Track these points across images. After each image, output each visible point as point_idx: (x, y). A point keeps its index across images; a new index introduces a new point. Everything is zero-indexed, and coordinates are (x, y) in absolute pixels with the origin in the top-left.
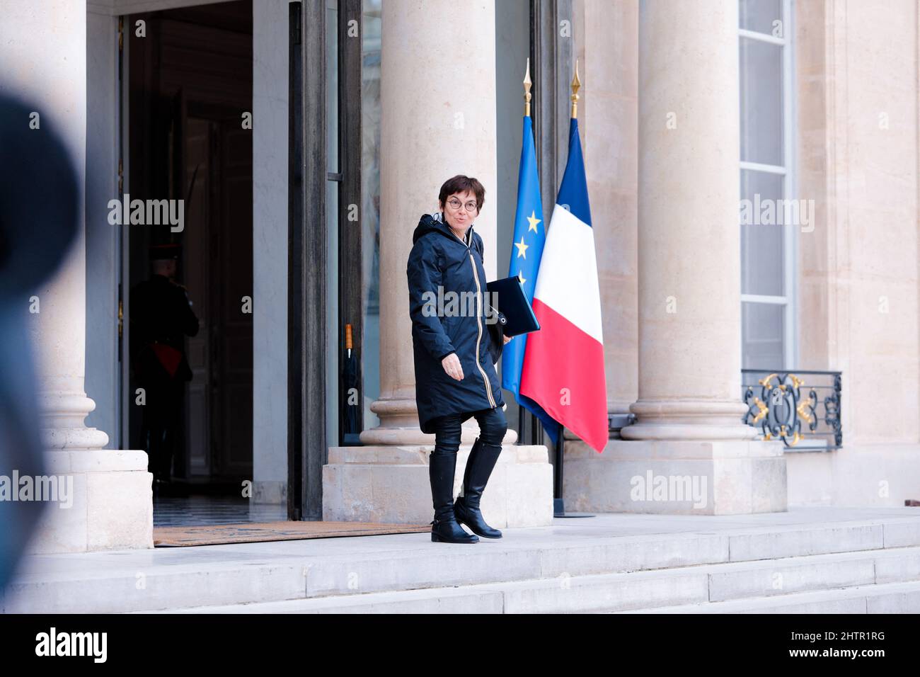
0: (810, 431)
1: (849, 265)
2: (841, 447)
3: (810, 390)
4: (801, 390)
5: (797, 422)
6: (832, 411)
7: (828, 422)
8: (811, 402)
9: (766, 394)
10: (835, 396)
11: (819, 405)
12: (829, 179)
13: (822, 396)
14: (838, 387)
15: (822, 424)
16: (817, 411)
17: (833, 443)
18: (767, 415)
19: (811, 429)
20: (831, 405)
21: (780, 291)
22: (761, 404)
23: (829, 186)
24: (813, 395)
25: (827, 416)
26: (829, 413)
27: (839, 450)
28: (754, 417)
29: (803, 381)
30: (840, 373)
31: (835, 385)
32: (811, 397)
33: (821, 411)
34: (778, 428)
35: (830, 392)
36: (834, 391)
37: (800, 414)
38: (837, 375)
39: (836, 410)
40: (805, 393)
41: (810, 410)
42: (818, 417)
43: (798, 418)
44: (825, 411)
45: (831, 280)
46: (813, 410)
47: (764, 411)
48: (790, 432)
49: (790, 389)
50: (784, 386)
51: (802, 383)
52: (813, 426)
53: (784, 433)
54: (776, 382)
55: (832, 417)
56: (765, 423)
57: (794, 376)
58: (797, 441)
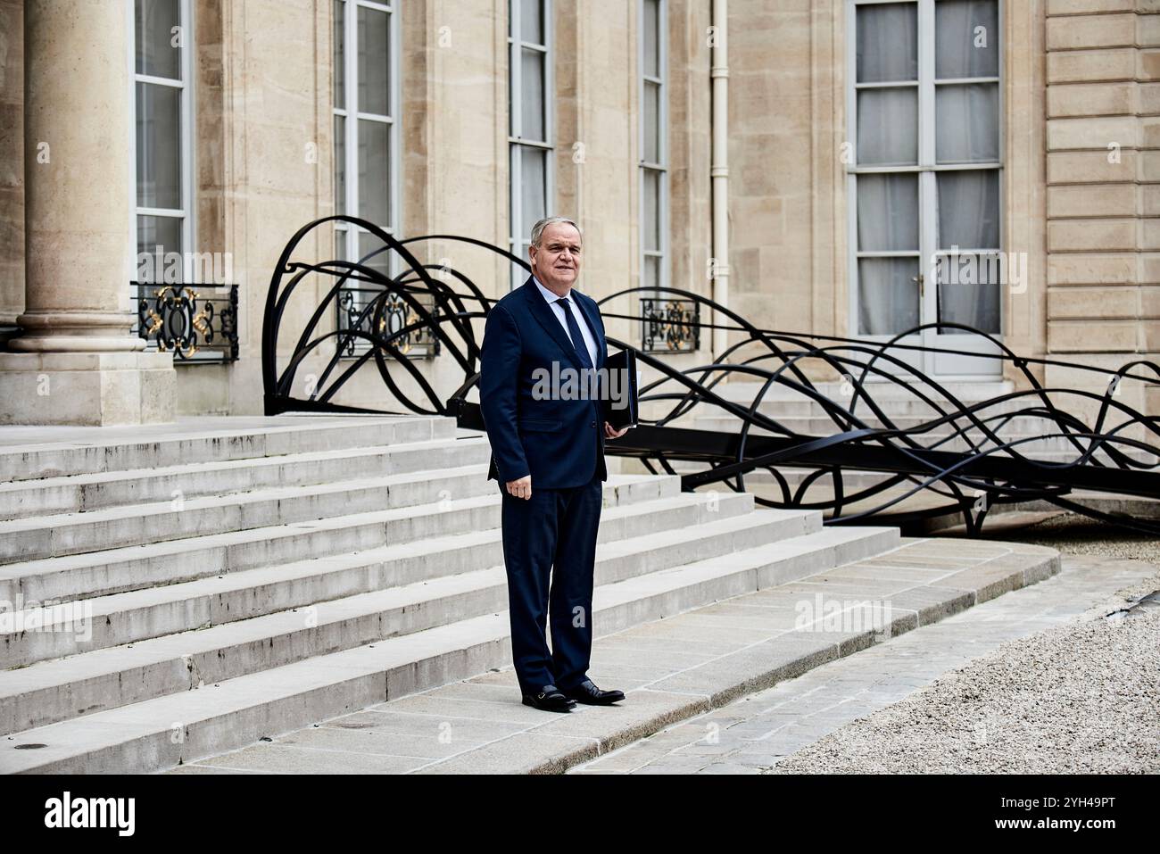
0: (205, 343)
1: (246, 179)
2: (238, 359)
3: (205, 303)
4: (197, 302)
5: (192, 334)
6: (228, 323)
7: (224, 334)
8: (207, 314)
9: (161, 307)
10: (231, 309)
11: (214, 317)
12: (225, 94)
13: (218, 308)
14: (234, 299)
15: (218, 337)
16: (213, 323)
17: (230, 355)
18: (162, 326)
19: (208, 341)
20: (228, 318)
21: (177, 204)
22: (155, 316)
23: (226, 101)
24: (209, 308)
25: (223, 329)
26: (226, 326)
27: (236, 362)
28: (149, 329)
29: (199, 292)
30: (237, 286)
31: (231, 297)
32: (207, 309)
33: (216, 323)
34: (173, 341)
35: (226, 305)
36: (231, 305)
37: (196, 327)
38: (235, 288)
39: (232, 322)
40: (200, 305)
41: (206, 323)
42: (214, 329)
43: (194, 330)
44: (221, 324)
45: (228, 193)
46: (209, 322)
47: (159, 324)
48: (186, 345)
49: (185, 302)
50: (179, 299)
51: (198, 296)
52: (209, 338)
53: (179, 345)
54: (172, 295)
55: (228, 329)
56: (160, 335)
57: (191, 289)
58: (191, 353)
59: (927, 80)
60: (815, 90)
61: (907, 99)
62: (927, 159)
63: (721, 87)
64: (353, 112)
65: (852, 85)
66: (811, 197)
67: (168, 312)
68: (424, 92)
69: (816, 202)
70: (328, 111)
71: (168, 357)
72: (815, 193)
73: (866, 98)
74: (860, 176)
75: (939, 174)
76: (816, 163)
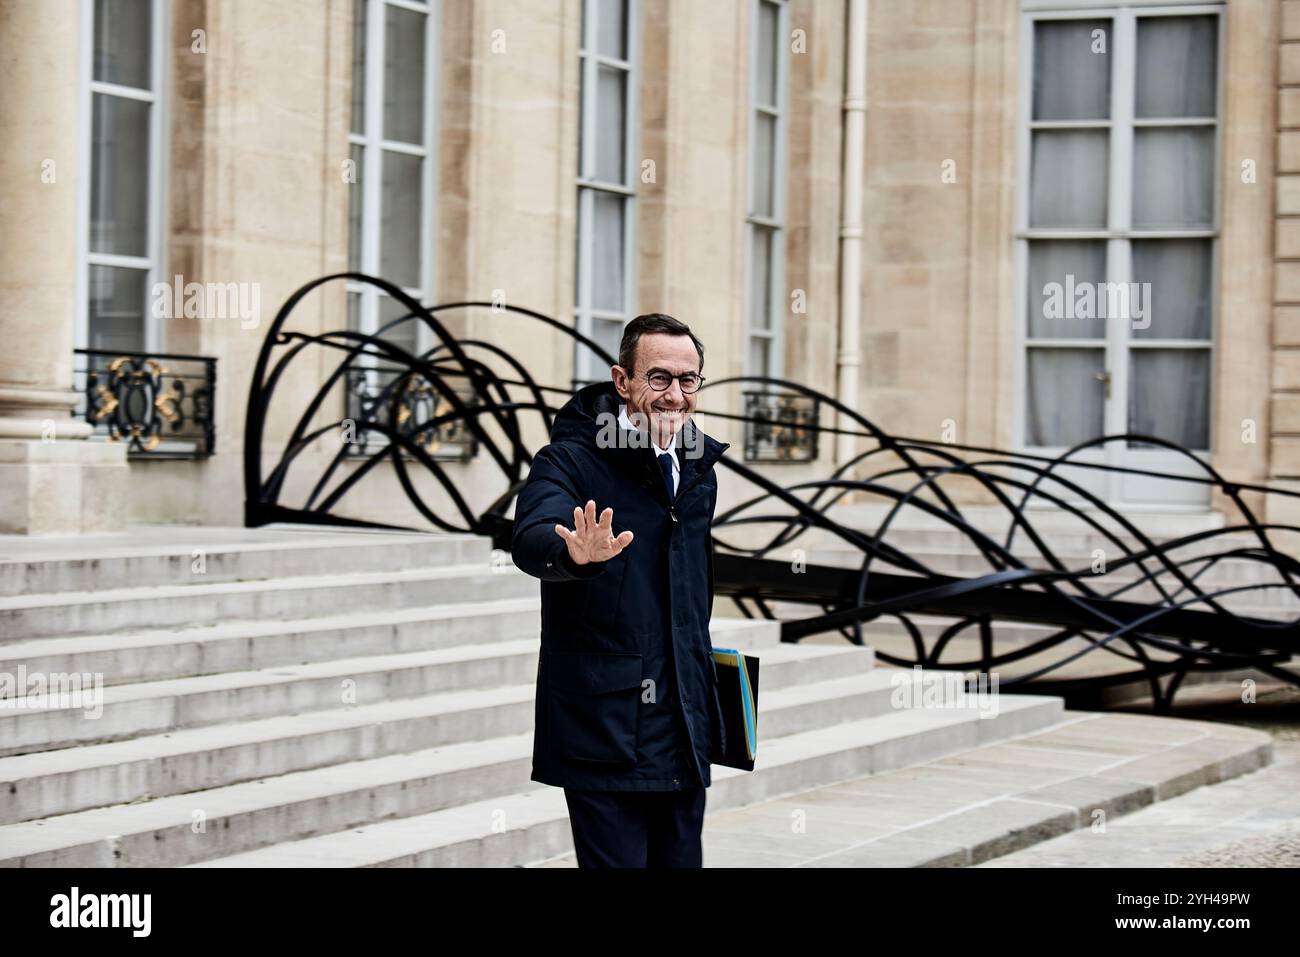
0: (172, 432)
1: (232, 222)
2: (214, 454)
3: (172, 380)
4: (162, 379)
5: (156, 420)
6: (203, 407)
7: (197, 420)
8: (174, 394)
10: (207, 389)
11: (185, 399)
12: (208, 111)
13: (190, 387)
14: (211, 375)
15: (189, 425)
16: (183, 406)
17: (204, 449)
18: (116, 409)
19: (175, 430)
20: (202, 400)
21: (140, 251)
22: (107, 395)
23: (209, 121)
24: (178, 386)
25: (195, 414)
26: (200, 410)
27: (212, 458)
28: (99, 412)
29: (166, 367)
30: (215, 359)
31: (208, 374)
32: (176, 388)
33: (187, 405)
34: (129, 428)
35: (200, 383)
36: (207, 383)
37: (160, 410)
38: (211, 363)
39: (207, 406)
40: (167, 383)
41: (173, 406)
42: (184, 414)
43: (159, 415)
44: (193, 407)
45: (208, 240)
46: (177, 404)
47: (112, 404)
48: (146, 433)
49: (147, 378)
50: (139, 374)
51: (165, 371)
52: (176, 426)
53: (138, 433)
54: (129, 368)
55: (203, 415)
56: (113, 420)
57: (155, 361)
58: (153, 444)
59: (1122, 120)
60: (978, 129)
61: (1096, 143)
62: (1121, 221)
63: (856, 122)
64: (375, 140)
65: (1025, 124)
66: (968, 267)
67: (124, 390)
68: (467, 117)
69: (975, 274)
70: (343, 137)
71: (122, 447)
72: (975, 263)
73: (1044, 143)
74: (1034, 243)
75: (1135, 243)
76: (976, 223)
